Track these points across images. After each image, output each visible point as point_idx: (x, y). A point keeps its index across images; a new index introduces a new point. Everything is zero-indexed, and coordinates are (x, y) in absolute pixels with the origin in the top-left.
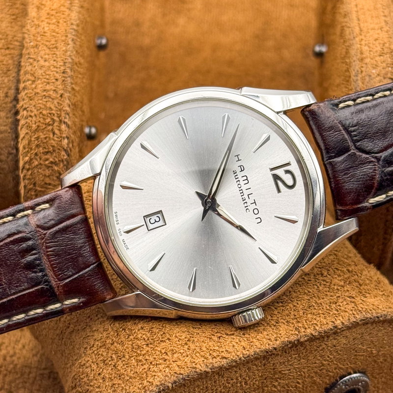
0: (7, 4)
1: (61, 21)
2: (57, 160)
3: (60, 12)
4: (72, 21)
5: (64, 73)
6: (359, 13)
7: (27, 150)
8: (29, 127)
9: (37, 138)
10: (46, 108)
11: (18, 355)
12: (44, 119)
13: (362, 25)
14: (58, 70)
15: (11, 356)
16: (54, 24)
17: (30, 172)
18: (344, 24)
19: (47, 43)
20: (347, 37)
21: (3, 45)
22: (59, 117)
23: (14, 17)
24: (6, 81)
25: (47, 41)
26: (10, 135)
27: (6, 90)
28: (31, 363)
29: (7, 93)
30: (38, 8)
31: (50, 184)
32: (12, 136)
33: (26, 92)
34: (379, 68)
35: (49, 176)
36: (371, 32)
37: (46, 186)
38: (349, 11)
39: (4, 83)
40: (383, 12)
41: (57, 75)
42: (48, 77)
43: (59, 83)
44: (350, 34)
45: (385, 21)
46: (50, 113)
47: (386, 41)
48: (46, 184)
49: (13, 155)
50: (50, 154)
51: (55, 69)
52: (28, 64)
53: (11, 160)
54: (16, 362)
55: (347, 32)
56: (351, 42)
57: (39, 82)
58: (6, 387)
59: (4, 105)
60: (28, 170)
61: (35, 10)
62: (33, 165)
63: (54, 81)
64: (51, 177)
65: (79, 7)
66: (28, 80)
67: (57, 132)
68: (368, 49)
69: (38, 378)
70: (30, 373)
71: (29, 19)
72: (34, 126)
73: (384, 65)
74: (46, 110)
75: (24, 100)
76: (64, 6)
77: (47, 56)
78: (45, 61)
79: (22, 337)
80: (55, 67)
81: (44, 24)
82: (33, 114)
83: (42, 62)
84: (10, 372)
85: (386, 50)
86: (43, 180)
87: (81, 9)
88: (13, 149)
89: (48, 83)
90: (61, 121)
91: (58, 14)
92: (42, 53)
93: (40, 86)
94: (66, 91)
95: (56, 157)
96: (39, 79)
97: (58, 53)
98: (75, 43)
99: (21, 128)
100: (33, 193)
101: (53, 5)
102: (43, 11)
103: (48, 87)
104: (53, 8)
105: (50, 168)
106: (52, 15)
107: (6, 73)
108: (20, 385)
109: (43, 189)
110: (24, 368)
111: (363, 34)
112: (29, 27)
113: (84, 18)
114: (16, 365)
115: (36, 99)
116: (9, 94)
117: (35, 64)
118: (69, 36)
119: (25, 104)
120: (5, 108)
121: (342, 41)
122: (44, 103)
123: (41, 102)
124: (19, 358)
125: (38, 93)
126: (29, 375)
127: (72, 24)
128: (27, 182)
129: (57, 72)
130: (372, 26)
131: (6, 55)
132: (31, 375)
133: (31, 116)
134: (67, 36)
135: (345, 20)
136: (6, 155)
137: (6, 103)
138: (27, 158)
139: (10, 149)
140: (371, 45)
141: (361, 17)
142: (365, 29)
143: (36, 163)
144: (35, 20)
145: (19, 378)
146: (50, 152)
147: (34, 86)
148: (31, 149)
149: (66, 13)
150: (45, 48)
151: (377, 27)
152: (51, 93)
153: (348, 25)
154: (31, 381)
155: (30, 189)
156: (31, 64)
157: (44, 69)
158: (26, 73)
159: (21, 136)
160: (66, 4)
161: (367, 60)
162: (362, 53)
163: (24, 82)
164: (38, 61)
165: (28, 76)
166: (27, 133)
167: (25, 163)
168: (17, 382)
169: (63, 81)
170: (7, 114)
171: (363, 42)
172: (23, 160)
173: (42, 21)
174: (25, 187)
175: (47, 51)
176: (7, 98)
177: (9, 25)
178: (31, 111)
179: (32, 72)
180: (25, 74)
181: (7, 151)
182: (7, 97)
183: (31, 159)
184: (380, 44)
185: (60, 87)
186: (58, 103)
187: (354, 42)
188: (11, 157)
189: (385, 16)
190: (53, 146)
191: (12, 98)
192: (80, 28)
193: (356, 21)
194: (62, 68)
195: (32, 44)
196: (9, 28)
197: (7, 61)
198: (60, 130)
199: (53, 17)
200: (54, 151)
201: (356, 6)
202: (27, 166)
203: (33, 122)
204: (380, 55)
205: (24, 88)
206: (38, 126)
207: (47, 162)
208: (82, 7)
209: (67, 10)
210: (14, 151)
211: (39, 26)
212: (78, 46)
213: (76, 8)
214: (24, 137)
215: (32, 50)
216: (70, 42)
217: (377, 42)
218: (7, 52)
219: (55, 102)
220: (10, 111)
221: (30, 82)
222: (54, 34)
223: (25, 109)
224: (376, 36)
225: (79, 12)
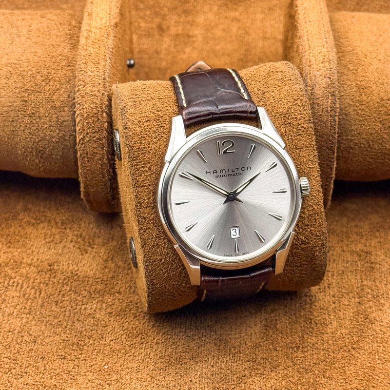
0: (68, 37)
1: (101, 46)
2: (101, 137)
3: (100, 40)
4: (109, 46)
5: (104, 79)
6: (309, 36)
7: (81, 131)
8: (82, 116)
9: (88, 123)
10: (93, 103)
11: (80, 270)
12: (92, 111)
13: (310, 44)
14: (100, 78)
15: (76, 271)
16: (96, 48)
17: (83, 146)
18: (298, 43)
19: (93, 61)
20: (301, 52)
21: (66, 64)
22: (101, 108)
23: (72, 45)
24: (68, 87)
25: (93, 59)
26: (71, 123)
27: (68, 93)
28: (89, 275)
29: (69, 95)
30: (87, 38)
31: (97, 153)
32: (72, 123)
33: (79, 92)
34: (321, 71)
35: (96, 148)
36: (317, 48)
37: (94, 154)
38: (302, 35)
39: (67, 89)
40: (325, 35)
41: (100, 82)
42: (93, 82)
43: (101, 86)
44: (302, 49)
45: (326, 41)
46: (96, 107)
47: (326, 54)
48: (94, 153)
49: (73, 136)
50: (96, 133)
51: (98, 77)
52: (80, 74)
53: (72, 140)
54: (79, 274)
55: (301, 49)
56: (303, 54)
57: (88, 86)
58: (73, 289)
59: (67, 103)
60: (82, 144)
61: (85, 39)
62: (85, 141)
63: (98, 85)
64: (97, 148)
65: (113, 37)
66: (81, 85)
67: (100, 118)
68: (315, 59)
69: (93, 284)
70: (88, 281)
71: (80, 46)
72: (85, 115)
73: (325, 69)
74: (93, 104)
75: (78, 98)
76: (103, 36)
77: (92, 69)
78: (92, 72)
79: (83, 259)
80: (98, 76)
81: (91, 48)
82: (84, 107)
83: (89, 73)
84: (75, 280)
85: (326, 60)
86: (92, 151)
87: (115, 38)
88: (73, 132)
89: (94, 86)
90: (103, 111)
91: (99, 42)
92: (89, 67)
93: (89, 88)
94: (106, 91)
95: (100, 135)
96: (87, 84)
97: (99, 67)
98: (111, 60)
99: (77, 116)
100: (86, 160)
101: (96, 36)
102: (90, 40)
103: (94, 89)
104: (96, 38)
105: (97, 143)
106: (96, 43)
107: (68, 82)
108: (82, 289)
109: (93, 157)
110: (85, 278)
111: (311, 49)
112: (80, 50)
113: (117, 44)
114: (79, 276)
115: (86, 97)
116: (70, 96)
117: (85, 74)
118: (107, 55)
119: (79, 100)
120: (67, 104)
121: (298, 54)
122: (92, 99)
123: (89, 99)
124: (81, 272)
125: (87, 93)
126: (87, 282)
127: (109, 48)
128: (82, 152)
129: (100, 79)
130: (318, 44)
131: (68, 70)
132: (89, 282)
133: (83, 108)
134: (105, 56)
135: (300, 40)
136: (69, 136)
137: (68, 102)
138: (81, 136)
139: (71, 132)
140: (316, 56)
141: (310, 39)
142: (313, 47)
143: (88, 139)
144: (84, 46)
145: (81, 284)
146: (96, 132)
147: (84, 89)
148: (84, 130)
149: (105, 41)
150: (91, 64)
151: (320, 45)
152: (96, 92)
153: (301, 44)
154: (89, 286)
155: (84, 157)
156: (82, 74)
157: (91, 77)
158: (79, 80)
159: (77, 122)
160: (104, 35)
161: (314, 66)
162: (310, 62)
163: (78, 86)
164: (87, 72)
165: (81, 83)
166: (81, 120)
167: (80, 140)
168: (80, 286)
169: (104, 84)
170: (69, 109)
171: (311, 55)
172: (79, 137)
173: (89, 47)
174: (81, 155)
175: (93, 66)
176: (69, 99)
177: (69, 50)
178: (83, 105)
179: (83, 80)
180: (79, 82)
181: (69, 134)
182: (69, 97)
183: (84, 137)
184: (322, 55)
185: (102, 89)
186: (100, 99)
187: (305, 54)
188: (71, 138)
189: (326, 38)
190: (98, 128)
191: (72, 99)
192: (114, 50)
193: (306, 42)
194: (103, 76)
195: (82, 61)
196: (69, 53)
197: (69, 74)
198: (102, 117)
199: (96, 44)
200: (99, 131)
201: (307, 31)
202: (81, 142)
203: (85, 112)
204: (322, 63)
205: (78, 91)
206: (88, 115)
207: (95, 139)
208: (115, 37)
209: (106, 39)
210: (74, 133)
211: (87, 50)
212: (113, 62)
213: (111, 38)
214: (79, 122)
215: (83, 65)
216: (108, 59)
217: (321, 54)
218: (69, 68)
219: (99, 98)
220: (71, 107)
221: (82, 86)
222: (97, 55)
223: (79, 104)
224: (320, 51)
225: (114, 40)
